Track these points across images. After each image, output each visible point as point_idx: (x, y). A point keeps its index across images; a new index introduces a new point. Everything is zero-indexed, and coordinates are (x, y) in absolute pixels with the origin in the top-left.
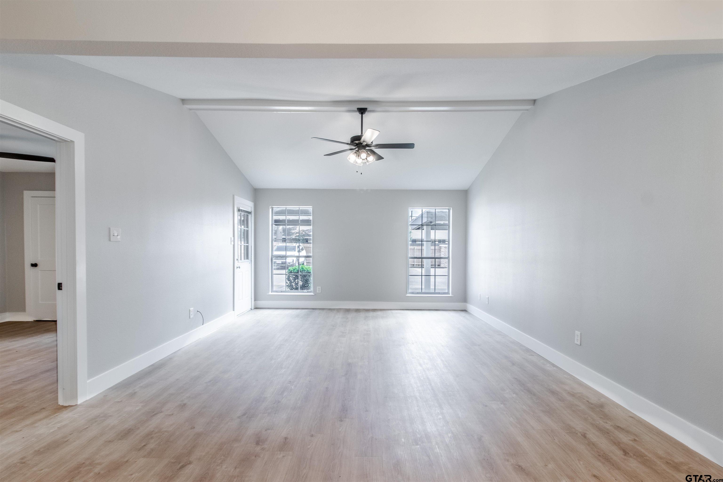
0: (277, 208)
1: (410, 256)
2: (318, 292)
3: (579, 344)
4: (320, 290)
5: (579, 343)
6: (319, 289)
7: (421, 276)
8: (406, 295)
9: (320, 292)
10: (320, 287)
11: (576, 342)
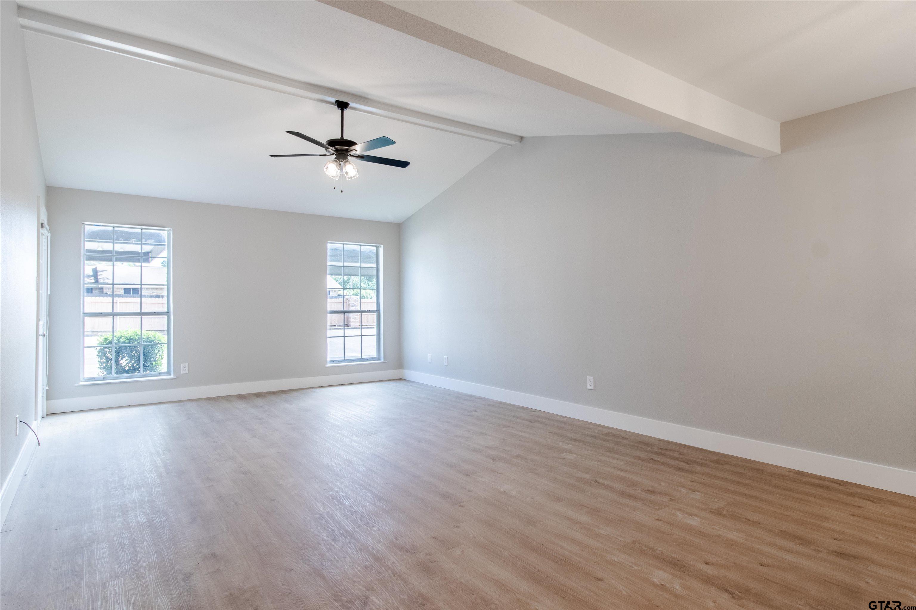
0: (90, 228)
1: (330, 310)
2: (182, 372)
3: (593, 389)
4: (187, 369)
5: (592, 387)
6: (185, 367)
7: (343, 338)
8: (326, 366)
9: (187, 372)
10: (187, 364)
11: (589, 387)
